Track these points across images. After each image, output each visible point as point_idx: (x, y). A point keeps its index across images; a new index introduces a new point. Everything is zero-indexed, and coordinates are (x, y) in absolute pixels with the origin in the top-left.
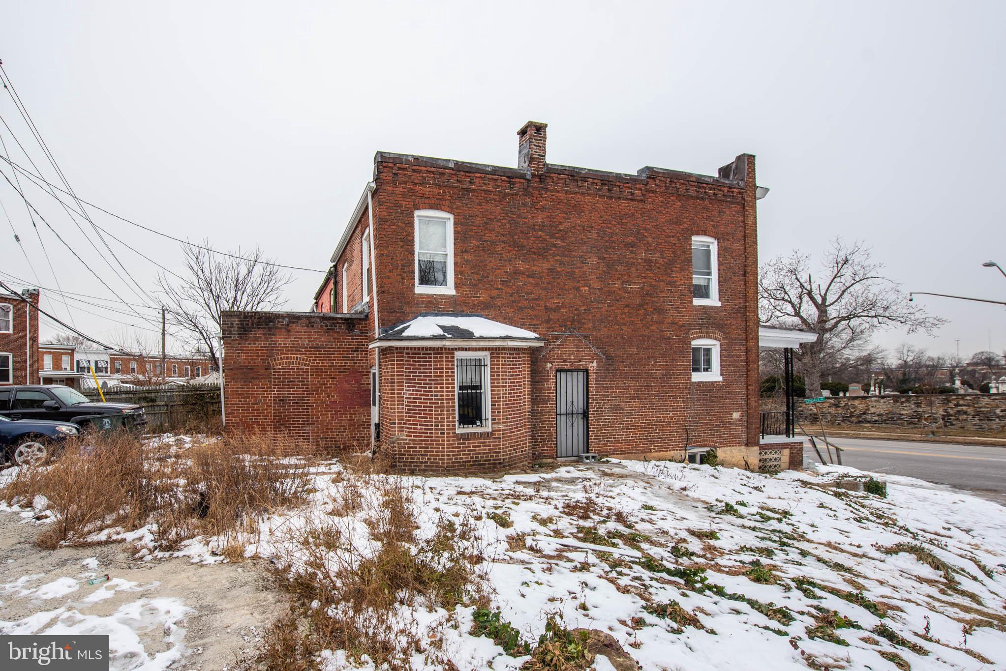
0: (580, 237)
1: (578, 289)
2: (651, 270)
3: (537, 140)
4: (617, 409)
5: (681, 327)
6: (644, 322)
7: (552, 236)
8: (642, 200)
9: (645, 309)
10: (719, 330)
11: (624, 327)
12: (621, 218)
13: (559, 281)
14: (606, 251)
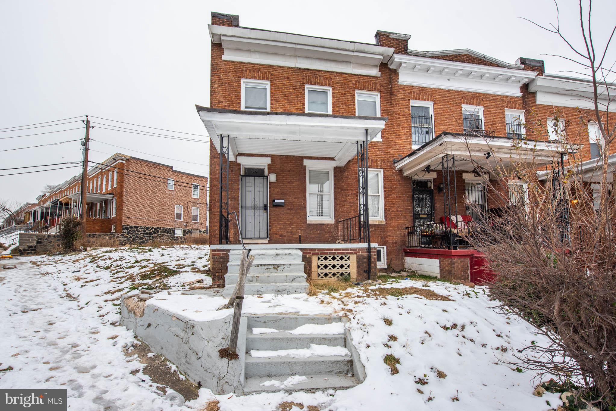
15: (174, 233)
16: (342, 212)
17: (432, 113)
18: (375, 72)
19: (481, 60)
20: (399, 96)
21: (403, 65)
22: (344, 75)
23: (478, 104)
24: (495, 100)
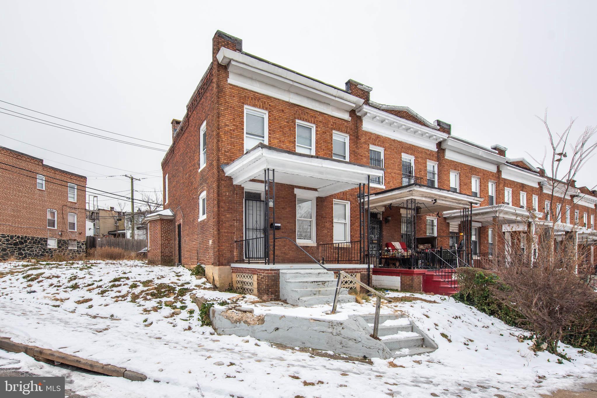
8: (188, 125)
15: (46, 244)
16: (322, 236)
17: (382, 157)
18: (346, 116)
19: (414, 118)
20: (363, 140)
21: (368, 114)
22: (325, 115)
23: (411, 154)
24: (422, 152)
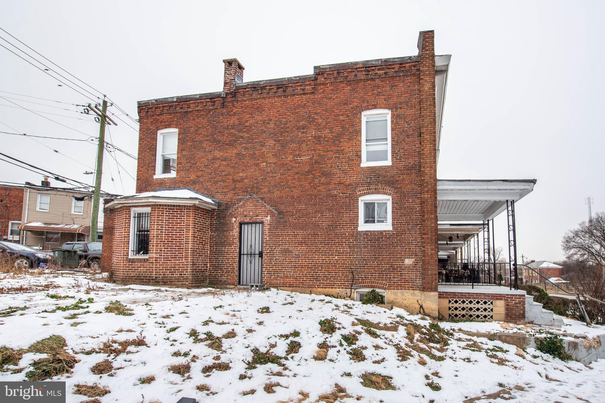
0: (261, 128)
1: (257, 165)
2: (320, 144)
3: (229, 70)
4: (286, 252)
5: (348, 185)
6: (312, 185)
7: (240, 131)
8: (313, 93)
9: (313, 174)
10: (389, 186)
11: (294, 189)
12: (295, 110)
13: (243, 161)
14: (281, 135)
